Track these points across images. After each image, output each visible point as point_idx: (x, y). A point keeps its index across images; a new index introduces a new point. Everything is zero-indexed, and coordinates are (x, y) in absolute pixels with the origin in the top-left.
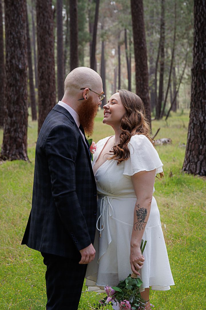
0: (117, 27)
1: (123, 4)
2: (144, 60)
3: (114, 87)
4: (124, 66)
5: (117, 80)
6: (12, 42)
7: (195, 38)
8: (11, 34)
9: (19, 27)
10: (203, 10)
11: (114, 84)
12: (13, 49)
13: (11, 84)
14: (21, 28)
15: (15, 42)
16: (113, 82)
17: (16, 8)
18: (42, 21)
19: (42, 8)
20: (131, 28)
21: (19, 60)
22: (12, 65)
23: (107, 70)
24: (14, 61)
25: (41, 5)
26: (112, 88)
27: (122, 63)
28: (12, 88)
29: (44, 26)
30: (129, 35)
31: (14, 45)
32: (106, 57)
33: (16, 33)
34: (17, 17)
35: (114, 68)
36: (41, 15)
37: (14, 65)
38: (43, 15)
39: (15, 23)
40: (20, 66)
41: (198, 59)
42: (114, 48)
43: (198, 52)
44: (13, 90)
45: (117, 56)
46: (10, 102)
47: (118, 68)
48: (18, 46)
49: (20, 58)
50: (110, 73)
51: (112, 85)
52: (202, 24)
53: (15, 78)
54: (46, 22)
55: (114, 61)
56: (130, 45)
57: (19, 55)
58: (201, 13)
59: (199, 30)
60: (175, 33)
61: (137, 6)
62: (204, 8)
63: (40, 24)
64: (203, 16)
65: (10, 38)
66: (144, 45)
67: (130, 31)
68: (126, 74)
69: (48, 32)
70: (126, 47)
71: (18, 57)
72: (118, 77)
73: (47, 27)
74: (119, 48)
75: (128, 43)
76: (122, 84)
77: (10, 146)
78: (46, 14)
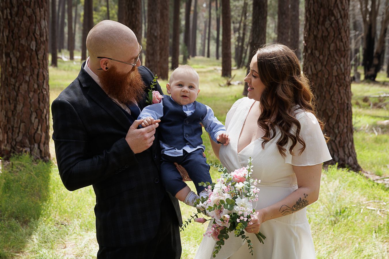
3: (203, 38)
4: (214, 19)
5: (207, 31)
11: (203, 35)
16: (203, 32)
23: (198, 22)
26: (202, 38)
27: (212, 16)
32: (198, 10)
35: (205, 20)
42: (205, 2)
45: (208, 9)
47: (208, 20)
50: (201, 25)
51: (202, 36)
55: (206, 14)
68: (215, 26)
72: (208, 29)
74: (210, 3)
76: (211, 35)
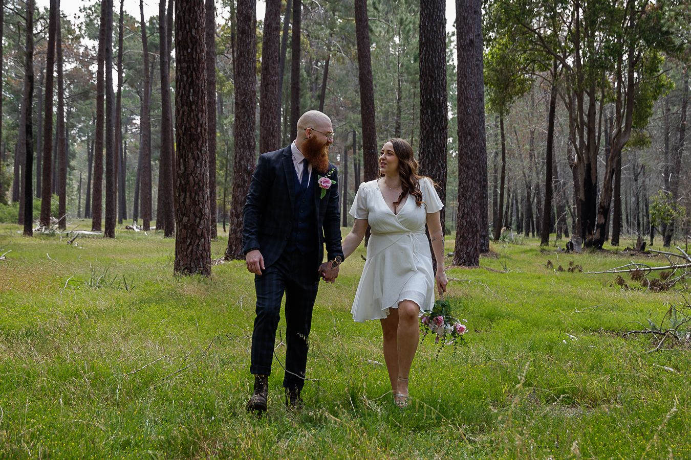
0: (345, 128)
1: (351, 101)
2: (374, 166)
4: (351, 175)
6: (242, 143)
7: (421, 145)
8: (241, 135)
9: (249, 129)
10: (428, 119)
12: (242, 150)
13: (239, 185)
14: (251, 130)
15: (244, 143)
17: (247, 111)
18: (266, 122)
19: (266, 108)
20: (360, 130)
21: (248, 161)
22: (240, 166)
24: (242, 162)
25: (266, 105)
27: (349, 171)
28: (239, 189)
29: (268, 127)
30: (359, 138)
31: (243, 146)
33: (246, 135)
34: (247, 119)
36: (265, 116)
37: (243, 166)
38: (268, 116)
39: (245, 125)
40: (249, 168)
41: (423, 164)
42: (339, 153)
43: (423, 158)
44: (240, 191)
45: (343, 162)
46: (237, 203)
47: (344, 177)
48: (247, 147)
49: (249, 159)
52: (427, 132)
53: (243, 179)
54: (271, 123)
56: (359, 149)
57: (248, 157)
58: (426, 121)
59: (424, 137)
60: (412, 138)
61: (368, 108)
62: (430, 117)
63: (264, 124)
64: (428, 124)
65: (240, 140)
66: (375, 150)
67: (360, 134)
68: (354, 185)
69: (272, 134)
70: (355, 152)
71: (246, 158)
72: (343, 188)
73: (271, 128)
74: (346, 153)
75: (357, 147)
77: (235, 246)
78: (270, 115)
